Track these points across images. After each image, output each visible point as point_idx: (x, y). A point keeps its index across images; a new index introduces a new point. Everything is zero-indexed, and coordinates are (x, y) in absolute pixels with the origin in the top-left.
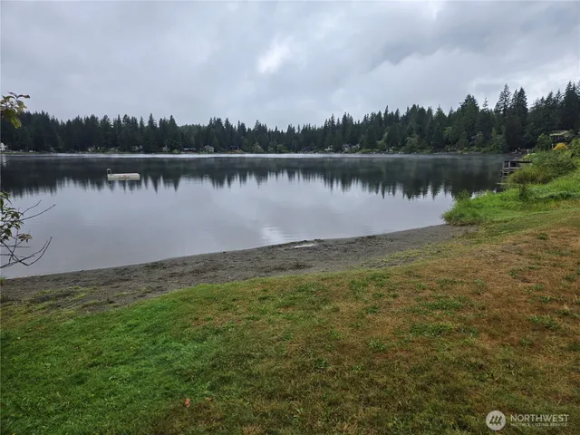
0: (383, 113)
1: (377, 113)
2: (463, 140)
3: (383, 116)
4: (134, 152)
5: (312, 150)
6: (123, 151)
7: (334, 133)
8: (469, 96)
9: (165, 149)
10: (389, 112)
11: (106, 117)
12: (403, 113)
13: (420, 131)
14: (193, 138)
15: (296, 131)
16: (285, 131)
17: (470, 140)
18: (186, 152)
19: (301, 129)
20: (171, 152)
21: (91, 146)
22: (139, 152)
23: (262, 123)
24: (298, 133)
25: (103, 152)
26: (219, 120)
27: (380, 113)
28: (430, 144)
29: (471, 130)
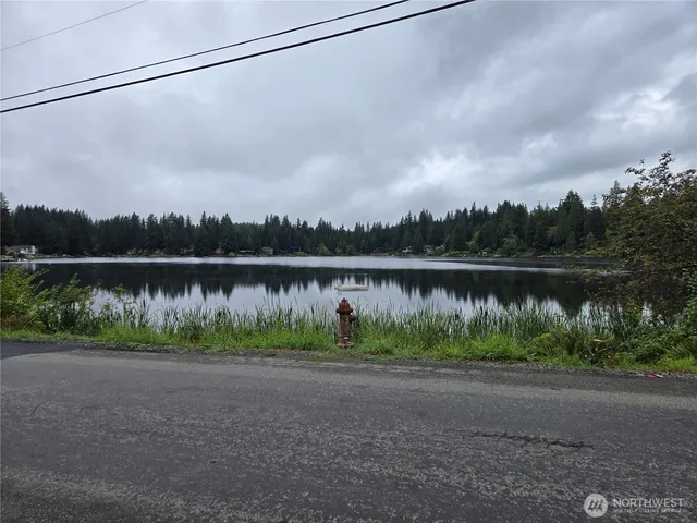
0: (469, 209)
1: (462, 210)
2: (571, 240)
3: (469, 213)
4: (182, 255)
5: (385, 252)
6: (170, 254)
7: (412, 232)
8: (571, 192)
9: (218, 251)
10: (477, 210)
11: (151, 216)
12: (492, 210)
13: (517, 231)
14: (250, 239)
15: (366, 230)
16: (352, 230)
17: (579, 242)
18: (244, 255)
19: (371, 227)
20: (226, 255)
21: (130, 248)
22: (188, 254)
23: (327, 221)
24: (367, 233)
25: (147, 256)
26: (277, 218)
27: (466, 210)
28: (531, 246)
29: (580, 230)
